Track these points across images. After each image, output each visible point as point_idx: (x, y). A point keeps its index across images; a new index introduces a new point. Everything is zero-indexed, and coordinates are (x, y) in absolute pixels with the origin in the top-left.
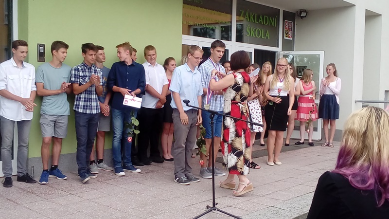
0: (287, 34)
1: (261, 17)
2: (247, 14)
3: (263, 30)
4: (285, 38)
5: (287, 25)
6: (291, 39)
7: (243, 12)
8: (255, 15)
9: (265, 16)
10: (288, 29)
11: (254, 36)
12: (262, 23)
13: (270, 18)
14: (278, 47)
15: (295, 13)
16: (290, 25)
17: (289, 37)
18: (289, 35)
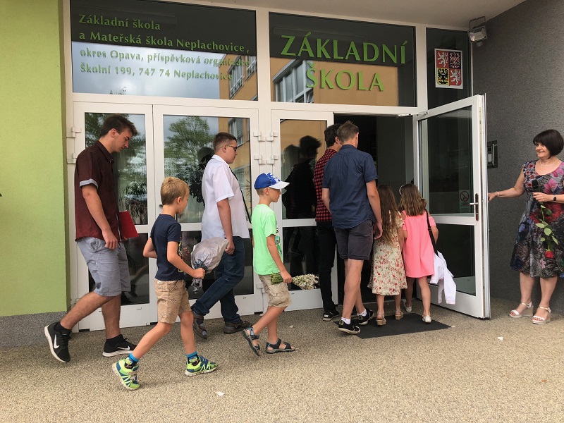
0: (443, 78)
1: (353, 45)
2: (306, 41)
4: (438, 85)
5: (442, 57)
6: (461, 87)
7: (292, 39)
8: (331, 44)
9: (365, 46)
10: (450, 65)
11: (331, 87)
12: (358, 59)
13: (385, 48)
14: (416, 105)
15: (467, 32)
16: (454, 58)
17: (454, 84)
18: (452, 78)
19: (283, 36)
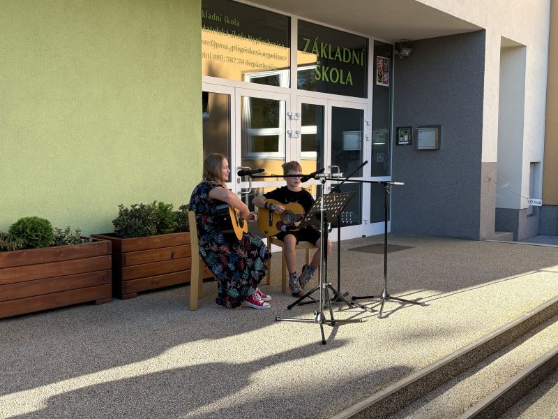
0: (380, 77)
1: (338, 50)
2: (315, 44)
3: (342, 71)
4: (378, 83)
5: (380, 63)
6: (388, 85)
7: (309, 41)
8: (328, 47)
9: (345, 49)
10: (383, 69)
11: (327, 80)
12: (341, 60)
13: (354, 53)
14: (366, 97)
15: (392, 45)
16: (385, 64)
17: (384, 82)
18: (384, 79)
19: (305, 39)
